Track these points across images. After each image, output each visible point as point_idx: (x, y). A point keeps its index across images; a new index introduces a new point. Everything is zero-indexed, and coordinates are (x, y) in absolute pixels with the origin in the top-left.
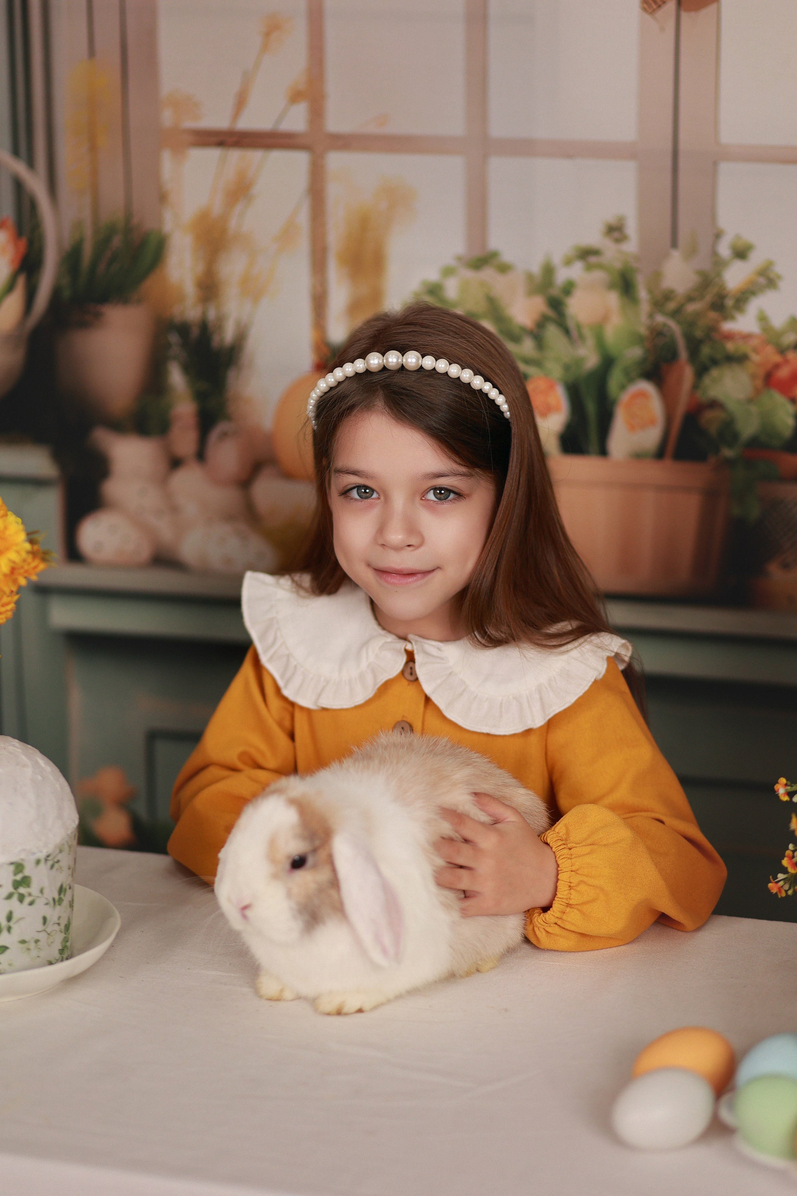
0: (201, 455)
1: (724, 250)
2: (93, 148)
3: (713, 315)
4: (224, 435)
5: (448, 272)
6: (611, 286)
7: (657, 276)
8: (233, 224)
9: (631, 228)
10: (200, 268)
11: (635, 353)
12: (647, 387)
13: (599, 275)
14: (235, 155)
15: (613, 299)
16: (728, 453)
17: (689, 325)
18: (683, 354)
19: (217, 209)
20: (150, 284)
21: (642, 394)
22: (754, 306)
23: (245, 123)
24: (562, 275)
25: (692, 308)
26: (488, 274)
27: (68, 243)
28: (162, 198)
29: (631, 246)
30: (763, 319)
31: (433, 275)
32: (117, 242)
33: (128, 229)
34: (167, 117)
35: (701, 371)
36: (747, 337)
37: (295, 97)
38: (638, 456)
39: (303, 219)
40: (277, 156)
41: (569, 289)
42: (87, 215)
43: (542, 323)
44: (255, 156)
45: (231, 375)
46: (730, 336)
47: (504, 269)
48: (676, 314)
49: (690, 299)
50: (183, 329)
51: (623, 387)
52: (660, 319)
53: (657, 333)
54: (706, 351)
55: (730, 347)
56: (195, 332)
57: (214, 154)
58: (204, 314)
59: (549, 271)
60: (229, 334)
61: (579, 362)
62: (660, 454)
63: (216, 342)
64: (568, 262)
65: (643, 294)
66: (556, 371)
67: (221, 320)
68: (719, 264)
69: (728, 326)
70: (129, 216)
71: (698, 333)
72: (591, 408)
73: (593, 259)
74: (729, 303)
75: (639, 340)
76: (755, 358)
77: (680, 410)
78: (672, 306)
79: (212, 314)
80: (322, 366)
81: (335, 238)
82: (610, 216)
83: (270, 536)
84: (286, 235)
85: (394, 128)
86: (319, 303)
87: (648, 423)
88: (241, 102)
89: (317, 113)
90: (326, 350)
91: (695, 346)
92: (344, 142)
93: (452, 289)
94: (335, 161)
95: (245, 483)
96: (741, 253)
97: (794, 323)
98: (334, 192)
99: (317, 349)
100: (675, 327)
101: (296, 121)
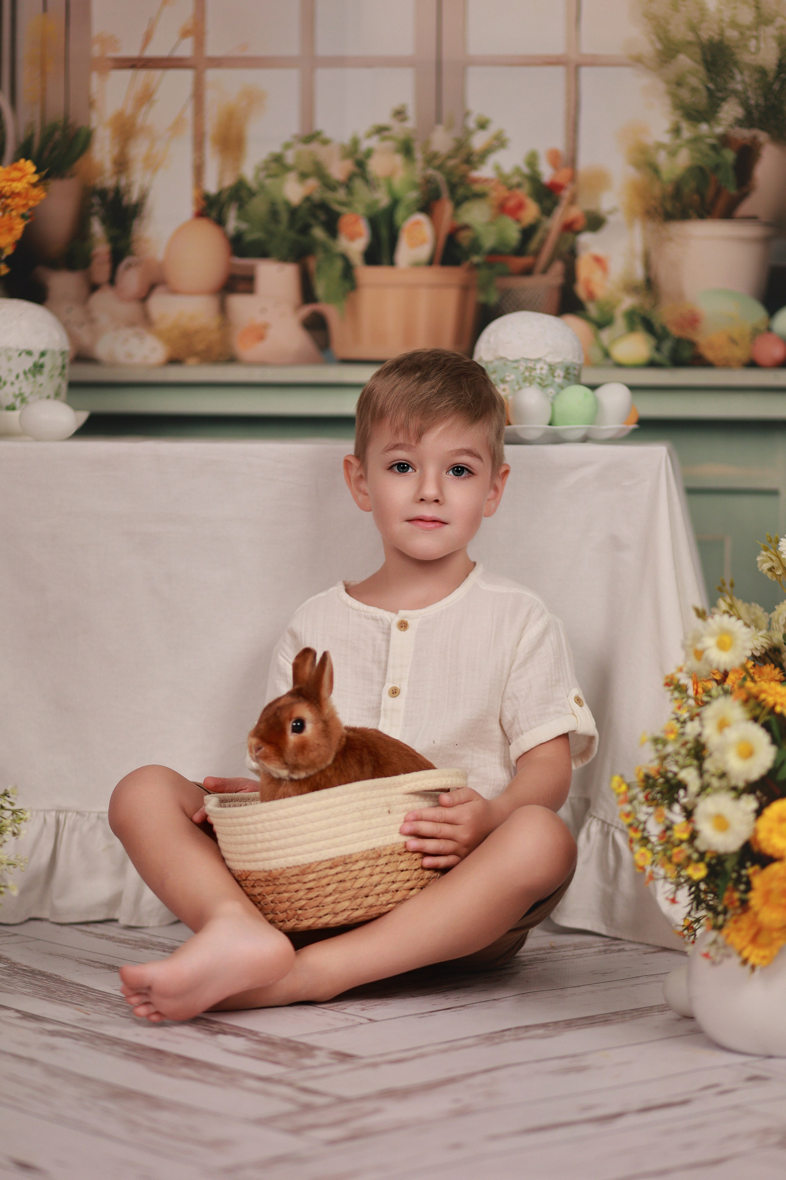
0: (112, 281)
1: (471, 124)
2: (43, 73)
3: (465, 167)
4: (129, 266)
5: (288, 146)
6: (397, 151)
7: (427, 143)
8: (140, 120)
9: (411, 112)
10: (116, 151)
11: (413, 195)
12: (421, 218)
13: (389, 145)
14: (143, 74)
15: (398, 160)
16: (476, 259)
17: (449, 174)
18: (445, 194)
19: (129, 111)
20: (80, 164)
21: (418, 223)
22: (493, 159)
23: (152, 51)
24: (365, 145)
25: (451, 163)
26: (314, 146)
27: (22, 139)
28: (91, 104)
29: (410, 124)
30: (498, 168)
31: (277, 149)
32: (57, 135)
33: (66, 126)
34: (96, 50)
35: (458, 204)
36: (486, 180)
37: (185, 34)
38: (416, 265)
39: (189, 114)
40: (172, 74)
41: (369, 153)
42: (37, 118)
43: (351, 177)
44: (156, 74)
45: (136, 223)
46: (476, 181)
47: (326, 142)
48: (440, 168)
49: (450, 157)
50: (102, 193)
51: (405, 219)
52: (431, 172)
53: (428, 180)
54: (461, 191)
55: (477, 188)
56: (111, 195)
57: (127, 74)
58: (118, 182)
59: (355, 142)
60: (134, 196)
61: (376, 202)
62: (431, 262)
63: (125, 201)
64: (369, 136)
65: (418, 155)
66: (360, 208)
67: (129, 186)
68: (468, 133)
69: (476, 174)
70: (66, 118)
71: (455, 179)
72: (384, 233)
73: (386, 134)
74: (475, 158)
75: (415, 186)
76: (494, 194)
77: (444, 231)
78: (437, 162)
79: (123, 182)
80: (201, 214)
81: (210, 126)
82: (395, 104)
83: (160, 335)
84: (176, 127)
85: (252, 52)
86: (199, 171)
87: (422, 242)
88: (147, 39)
89: (200, 44)
90: (203, 203)
91: (453, 188)
92: (218, 62)
93: (290, 157)
94: (211, 75)
95: (144, 299)
96: (483, 125)
97: (517, 171)
98: (211, 96)
99: (197, 201)
100: (440, 177)
101: (185, 49)
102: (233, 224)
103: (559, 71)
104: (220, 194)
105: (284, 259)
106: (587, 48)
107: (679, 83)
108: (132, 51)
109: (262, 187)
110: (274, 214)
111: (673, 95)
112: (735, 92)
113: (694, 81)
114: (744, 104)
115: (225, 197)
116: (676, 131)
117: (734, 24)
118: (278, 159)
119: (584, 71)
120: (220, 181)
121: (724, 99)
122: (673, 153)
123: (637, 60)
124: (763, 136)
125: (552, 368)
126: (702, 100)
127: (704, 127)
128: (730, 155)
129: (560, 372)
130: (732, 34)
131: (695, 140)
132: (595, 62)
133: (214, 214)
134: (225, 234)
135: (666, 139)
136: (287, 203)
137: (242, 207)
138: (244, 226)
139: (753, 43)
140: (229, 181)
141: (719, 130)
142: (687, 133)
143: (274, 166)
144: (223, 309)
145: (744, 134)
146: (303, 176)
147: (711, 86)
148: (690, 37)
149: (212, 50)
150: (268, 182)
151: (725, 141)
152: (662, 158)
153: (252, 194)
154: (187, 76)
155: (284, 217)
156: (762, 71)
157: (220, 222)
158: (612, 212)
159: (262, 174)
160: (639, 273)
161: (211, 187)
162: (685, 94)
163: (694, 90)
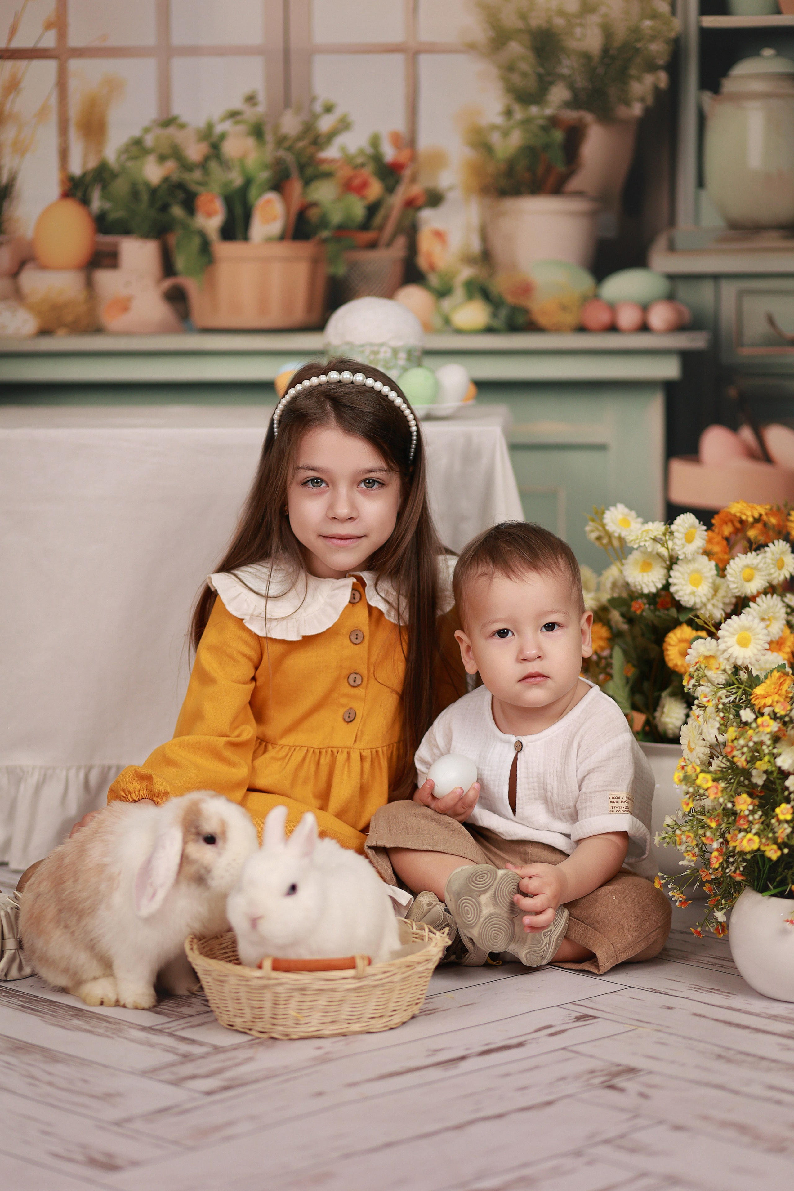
1: (318, 107)
3: (313, 149)
5: (147, 130)
6: (249, 134)
7: (276, 127)
8: (7, 107)
9: (261, 97)
11: (264, 175)
12: (272, 196)
13: (241, 128)
14: (9, 65)
15: (250, 142)
16: (325, 234)
17: (298, 155)
18: (295, 173)
21: (269, 202)
23: (17, 43)
24: (219, 128)
25: (301, 144)
26: (171, 130)
29: (261, 109)
30: (343, 149)
31: (136, 133)
35: (307, 182)
36: (332, 161)
37: (48, 26)
38: (269, 240)
39: (54, 101)
40: (37, 65)
41: (223, 136)
43: (207, 159)
44: (22, 64)
45: (6, 204)
46: (324, 161)
47: (182, 126)
48: (290, 149)
49: (299, 139)
51: (258, 197)
52: (281, 153)
53: (279, 161)
54: (309, 171)
55: (325, 167)
59: (210, 127)
60: (4, 178)
61: (231, 182)
62: (282, 237)
64: (223, 119)
65: (269, 137)
66: (216, 188)
68: (316, 117)
69: (323, 155)
71: (304, 160)
72: (239, 210)
73: (239, 118)
74: (322, 140)
75: (266, 167)
76: (340, 174)
77: (295, 207)
78: (287, 144)
80: (66, 195)
81: (74, 112)
82: (247, 90)
83: (31, 308)
84: (42, 113)
85: (112, 42)
86: (64, 155)
87: (274, 219)
88: (13, 31)
89: (62, 36)
90: (69, 184)
91: (301, 168)
92: (80, 53)
93: (149, 141)
94: (74, 64)
95: (15, 274)
96: (329, 109)
97: (361, 152)
98: (74, 84)
99: (63, 182)
100: (289, 158)
101: (49, 41)
102: (97, 203)
103: (399, 59)
104: (84, 175)
105: (146, 236)
106: (425, 36)
107: (510, 68)
109: (124, 169)
110: (135, 194)
111: (505, 79)
112: (563, 77)
113: (524, 66)
114: (571, 87)
115: (89, 178)
116: (508, 113)
117: (561, 13)
118: (138, 143)
119: (423, 59)
120: (85, 163)
121: (551, 83)
122: (506, 134)
123: (471, 47)
124: (588, 117)
125: (395, 352)
126: (531, 84)
127: (534, 110)
128: (558, 135)
129: (403, 355)
130: (559, 22)
131: (526, 122)
132: (432, 49)
133: (79, 194)
134: (90, 214)
135: (499, 120)
136: (147, 184)
137: (104, 188)
138: (107, 206)
139: (578, 31)
140: (92, 164)
141: (549, 111)
142: (519, 114)
143: (134, 151)
144: (89, 284)
145: (571, 115)
146: (162, 159)
147: (541, 70)
148: (520, 25)
149: (74, 41)
150: (130, 164)
151: (554, 122)
152: (496, 139)
153: (114, 176)
154: (50, 66)
155: (145, 197)
156: (587, 56)
157: (85, 202)
158: (451, 188)
159: (124, 157)
160: (476, 246)
161: (76, 168)
162: (516, 78)
163: (524, 75)
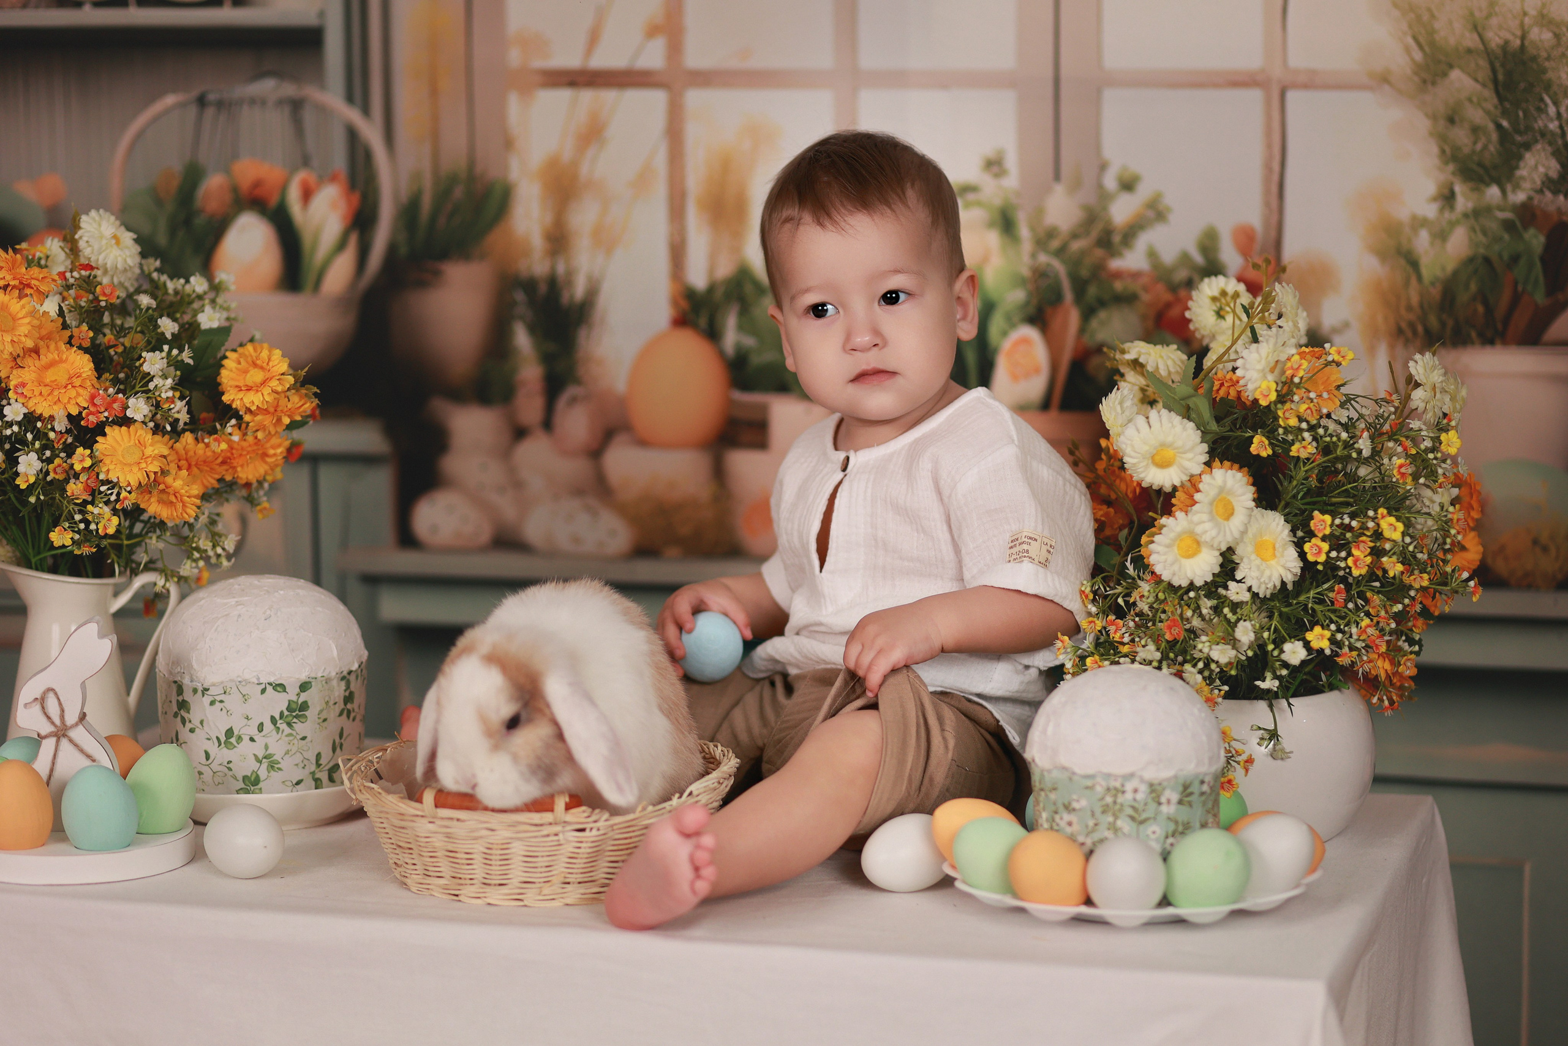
0: (548, 424)
1: (1110, 182)
2: (434, 92)
3: (1099, 253)
4: (574, 400)
6: (991, 225)
7: (1039, 212)
8: (584, 170)
9: (1012, 162)
10: (549, 218)
11: (1016, 296)
12: (1031, 333)
13: (977, 214)
14: (587, 96)
15: (995, 238)
17: (1074, 264)
18: (1068, 296)
19: (567, 155)
20: (495, 239)
21: (1025, 341)
22: (1143, 241)
23: (600, 61)
25: (1076, 246)
27: (404, 196)
28: (508, 144)
29: (1011, 181)
30: (1152, 254)
32: (458, 192)
33: (471, 177)
34: (514, 57)
35: (1088, 313)
36: (1136, 275)
37: (652, 31)
39: (661, 161)
40: (633, 97)
42: (426, 165)
44: (608, 96)
45: (582, 334)
46: (1118, 275)
48: (1060, 252)
49: (1075, 236)
50: (529, 285)
51: (1005, 334)
52: (1043, 258)
53: (1040, 273)
54: (1092, 291)
55: (1118, 286)
56: (543, 289)
57: (563, 96)
58: (553, 269)
60: (579, 290)
62: (1045, 405)
63: (565, 299)
65: (1024, 232)
67: (570, 274)
68: (1105, 197)
69: (1115, 264)
70: (472, 163)
71: (1084, 273)
72: (971, 357)
73: (972, 197)
74: (1117, 239)
75: (1022, 282)
76: (1145, 297)
77: (1066, 355)
78: (1055, 244)
79: (561, 269)
80: (681, 321)
81: (695, 181)
82: (988, 150)
83: (622, 510)
84: (642, 181)
85: (757, 62)
86: (677, 253)
87: (1037, 371)
88: (593, 39)
89: (675, 48)
90: (684, 304)
91: (1080, 287)
92: (704, 79)
94: (695, 98)
95: (596, 453)
96: (1128, 185)
97: (1185, 258)
98: (694, 133)
99: (675, 303)
100: (1059, 267)
101: (653, 57)
102: (732, 337)
103: (1255, 96)
104: (711, 289)
106: (1298, 59)
107: (1452, 119)
108: (569, 59)
111: (1442, 139)
112: (1546, 135)
113: (1477, 116)
114: (1561, 154)
115: (719, 294)
116: (1448, 198)
117: (1545, 20)
119: (1296, 98)
120: (711, 269)
121: (1527, 146)
122: (1441, 236)
123: (1384, 79)
126: (1489, 147)
127: (1494, 192)
128: (1535, 240)
130: (1541, 36)
131: (1477, 214)
132: (1311, 82)
133: (703, 322)
134: (721, 354)
135: (1430, 211)
137: (745, 310)
138: (749, 341)
140: (725, 270)
141: (1520, 197)
142: (1463, 202)
144: (719, 473)
145: (1560, 204)
147: (1506, 123)
148: (1471, 40)
149: (695, 58)
151: (1527, 214)
152: (1423, 242)
153: (759, 290)
154: (655, 100)
157: (713, 334)
161: (698, 278)
162: (1461, 136)
163: (1475, 130)
